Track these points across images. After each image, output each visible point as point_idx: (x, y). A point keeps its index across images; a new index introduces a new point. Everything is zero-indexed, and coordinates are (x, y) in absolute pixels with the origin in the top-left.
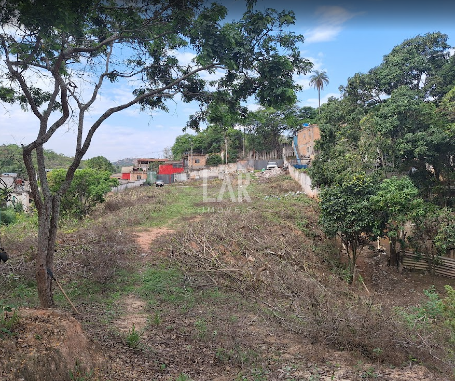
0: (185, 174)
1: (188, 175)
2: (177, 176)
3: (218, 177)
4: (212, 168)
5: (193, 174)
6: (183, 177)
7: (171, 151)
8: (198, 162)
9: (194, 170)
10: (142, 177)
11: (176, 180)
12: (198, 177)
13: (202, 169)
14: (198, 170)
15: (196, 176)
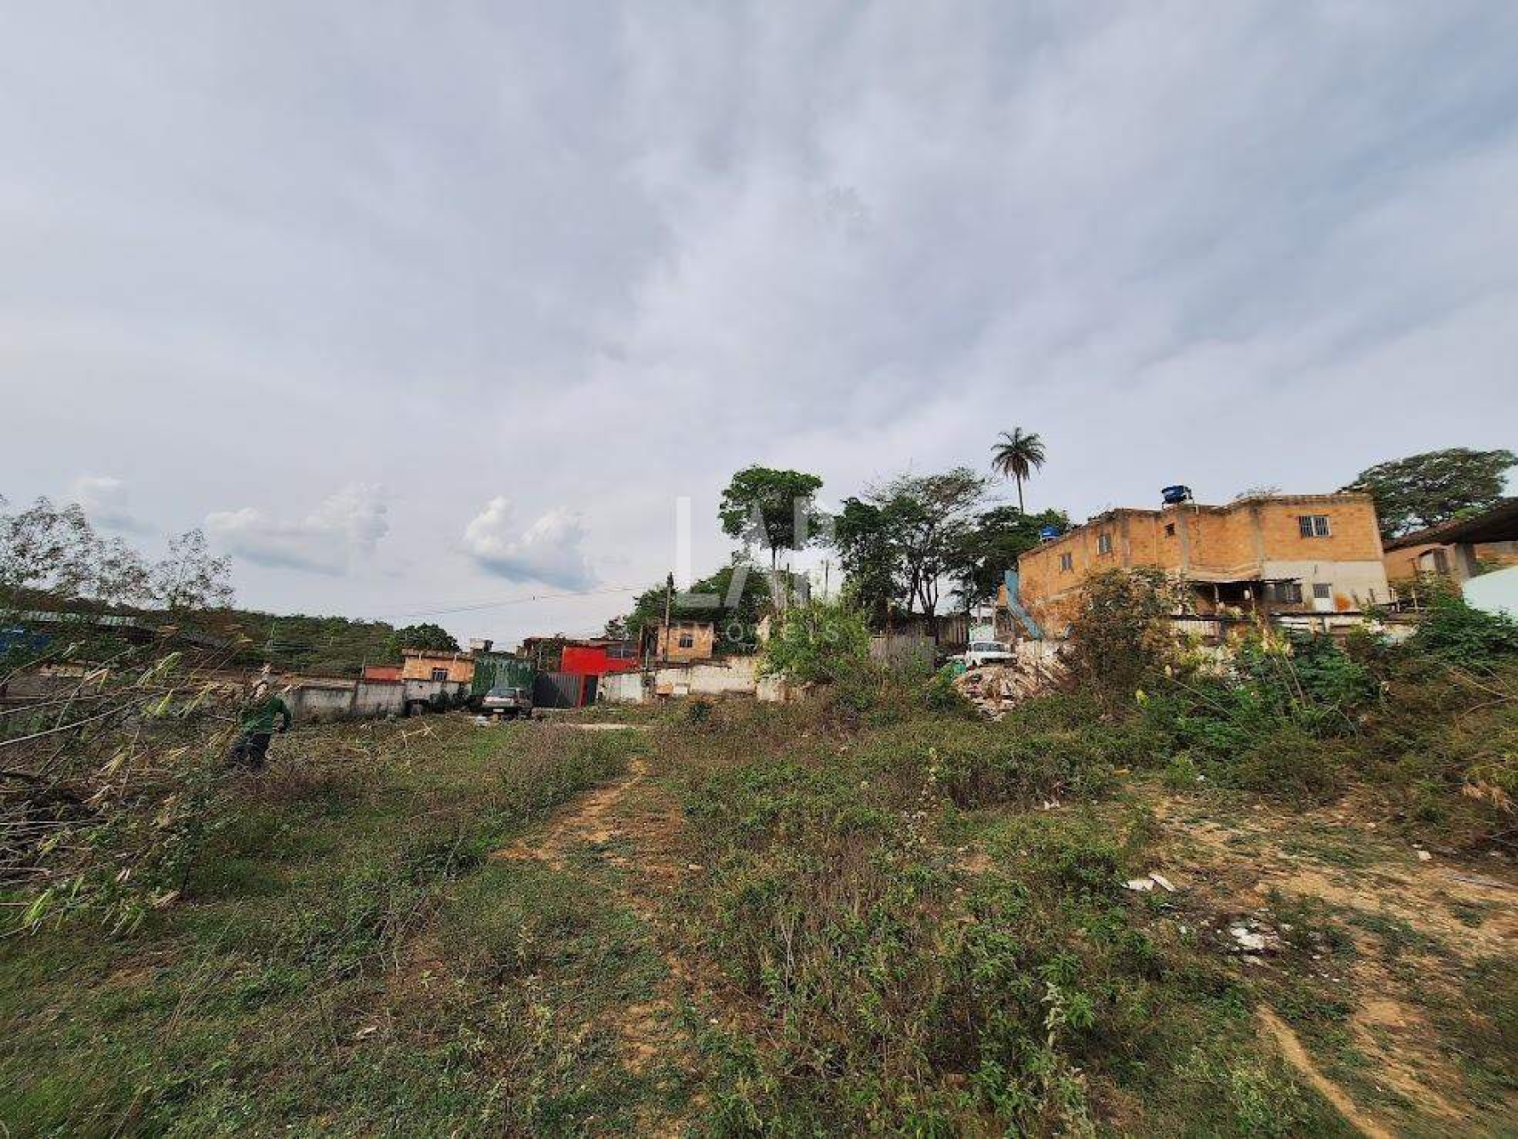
0: (638, 676)
1: (648, 682)
2: (609, 681)
3: (754, 694)
4: (734, 662)
5: (666, 679)
6: (629, 687)
8: (687, 643)
9: (672, 665)
10: (451, 675)
11: (604, 694)
12: (683, 691)
13: (701, 661)
14: (687, 666)
15: (677, 685)
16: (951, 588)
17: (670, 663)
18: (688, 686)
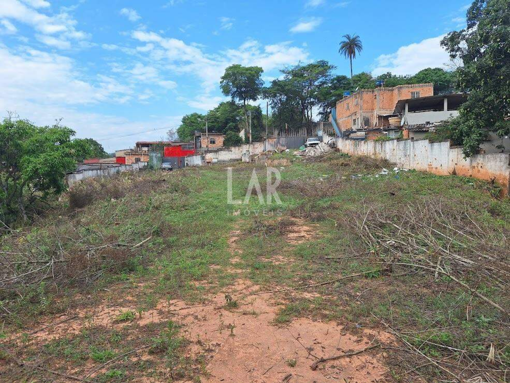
0: (199, 156)
1: (203, 158)
2: (189, 159)
3: (241, 160)
4: (233, 149)
5: (209, 156)
6: (196, 160)
7: (176, 134)
8: (213, 142)
9: (211, 152)
10: (142, 160)
11: (188, 163)
12: (216, 160)
13: (221, 150)
14: (216, 151)
15: (213, 158)
16: (318, 112)
17: (210, 151)
18: (217, 158)
